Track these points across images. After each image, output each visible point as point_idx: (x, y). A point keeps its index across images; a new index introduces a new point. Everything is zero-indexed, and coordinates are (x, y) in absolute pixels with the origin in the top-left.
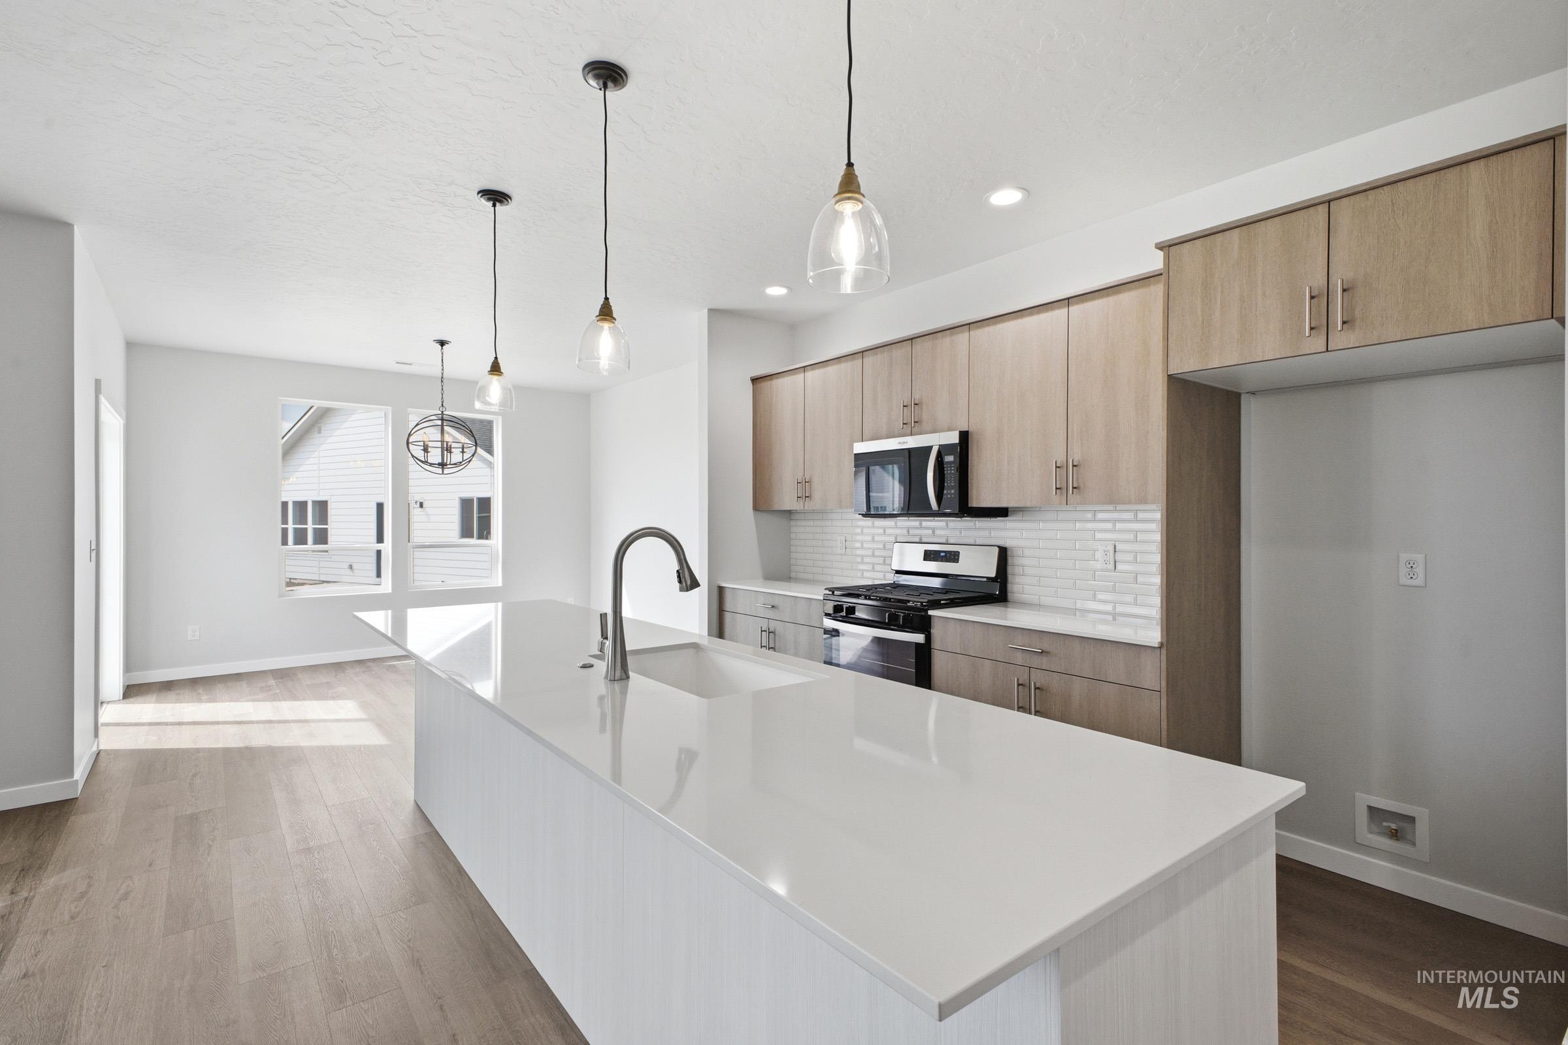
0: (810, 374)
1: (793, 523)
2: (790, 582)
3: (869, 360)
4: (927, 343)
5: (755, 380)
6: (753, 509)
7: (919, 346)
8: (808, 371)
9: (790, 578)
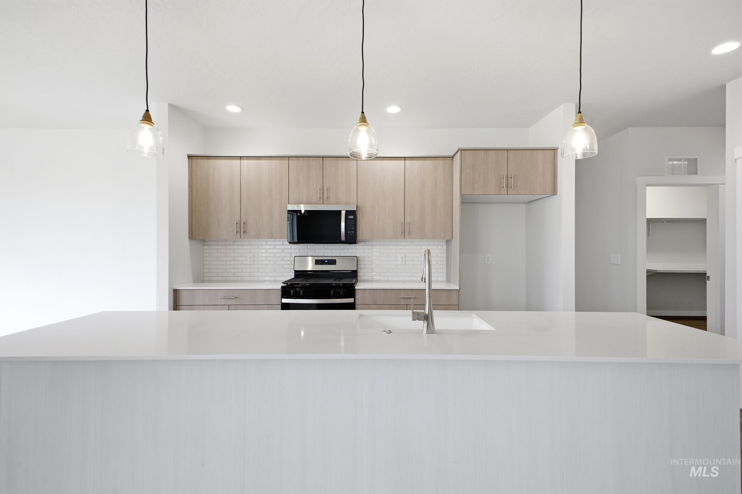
0: (245, 162)
1: (205, 247)
2: (204, 283)
3: (293, 162)
4: (333, 161)
5: (189, 157)
6: (189, 238)
7: (327, 161)
8: (243, 159)
9: (204, 281)
